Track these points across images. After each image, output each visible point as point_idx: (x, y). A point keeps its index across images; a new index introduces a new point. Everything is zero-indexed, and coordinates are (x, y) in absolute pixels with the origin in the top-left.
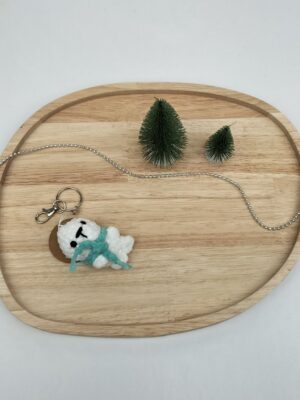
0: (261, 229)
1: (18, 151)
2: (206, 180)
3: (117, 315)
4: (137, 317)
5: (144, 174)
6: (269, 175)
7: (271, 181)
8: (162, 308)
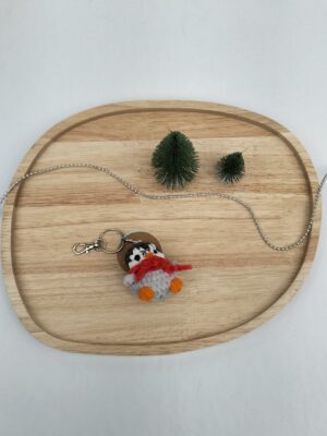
0: (271, 250)
1: (31, 172)
2: (217, 200)
3: (133, 335)
4: (152, 336)
5: (156, 194)
6: (279, 195)
7: (280, 201)
8: (175, 328)
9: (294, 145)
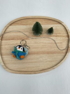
0: (59, 50)
1: (5, 32)
2: (47, 39)
3: (28, 69)
4: (32, 70)
5: (33, 38)
6: (61, 38)
8: (38, 68)
9: (65, 26)
